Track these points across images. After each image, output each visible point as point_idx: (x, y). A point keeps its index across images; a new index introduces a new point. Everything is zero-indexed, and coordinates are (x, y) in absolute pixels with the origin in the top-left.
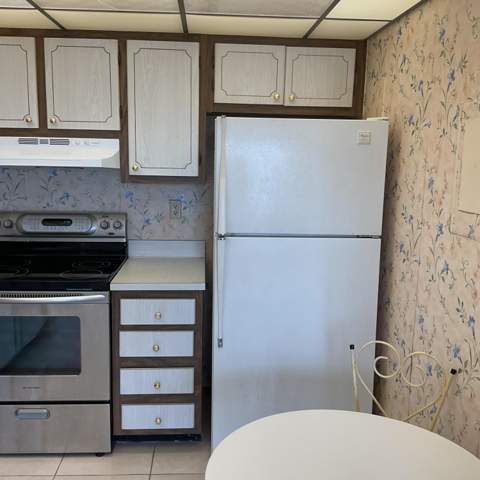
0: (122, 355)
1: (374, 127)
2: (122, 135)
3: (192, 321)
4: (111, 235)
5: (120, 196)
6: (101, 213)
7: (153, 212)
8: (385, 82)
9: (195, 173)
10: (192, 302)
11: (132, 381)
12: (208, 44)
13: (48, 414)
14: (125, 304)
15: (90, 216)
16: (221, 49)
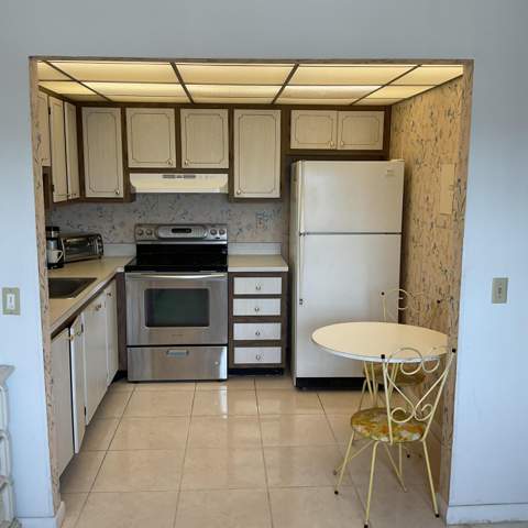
0: (235, 314)
1: (395, 165)
2: (230, 171)
3: (280, 292)
4: (217, 239)
5: (222, 212)
6: (210, 224)
7: (244, 224)
8: (403, 135)
9: (278, 196)
10: (280, 279)
11: (242, 331)
12: (286, 111)
13: (188, 353)
14: (237, 280)
15: (204, 226)
16: (295, 114)
